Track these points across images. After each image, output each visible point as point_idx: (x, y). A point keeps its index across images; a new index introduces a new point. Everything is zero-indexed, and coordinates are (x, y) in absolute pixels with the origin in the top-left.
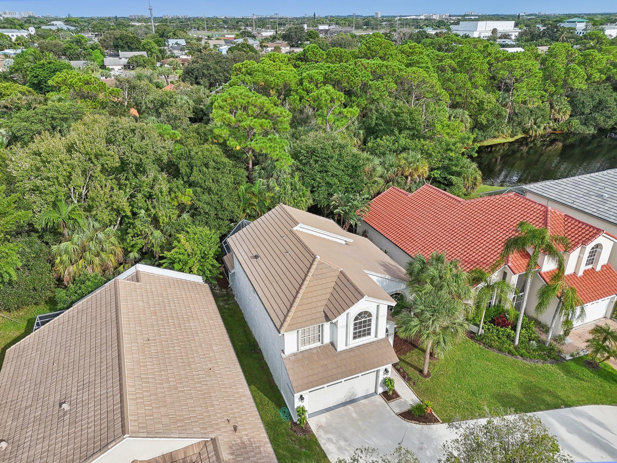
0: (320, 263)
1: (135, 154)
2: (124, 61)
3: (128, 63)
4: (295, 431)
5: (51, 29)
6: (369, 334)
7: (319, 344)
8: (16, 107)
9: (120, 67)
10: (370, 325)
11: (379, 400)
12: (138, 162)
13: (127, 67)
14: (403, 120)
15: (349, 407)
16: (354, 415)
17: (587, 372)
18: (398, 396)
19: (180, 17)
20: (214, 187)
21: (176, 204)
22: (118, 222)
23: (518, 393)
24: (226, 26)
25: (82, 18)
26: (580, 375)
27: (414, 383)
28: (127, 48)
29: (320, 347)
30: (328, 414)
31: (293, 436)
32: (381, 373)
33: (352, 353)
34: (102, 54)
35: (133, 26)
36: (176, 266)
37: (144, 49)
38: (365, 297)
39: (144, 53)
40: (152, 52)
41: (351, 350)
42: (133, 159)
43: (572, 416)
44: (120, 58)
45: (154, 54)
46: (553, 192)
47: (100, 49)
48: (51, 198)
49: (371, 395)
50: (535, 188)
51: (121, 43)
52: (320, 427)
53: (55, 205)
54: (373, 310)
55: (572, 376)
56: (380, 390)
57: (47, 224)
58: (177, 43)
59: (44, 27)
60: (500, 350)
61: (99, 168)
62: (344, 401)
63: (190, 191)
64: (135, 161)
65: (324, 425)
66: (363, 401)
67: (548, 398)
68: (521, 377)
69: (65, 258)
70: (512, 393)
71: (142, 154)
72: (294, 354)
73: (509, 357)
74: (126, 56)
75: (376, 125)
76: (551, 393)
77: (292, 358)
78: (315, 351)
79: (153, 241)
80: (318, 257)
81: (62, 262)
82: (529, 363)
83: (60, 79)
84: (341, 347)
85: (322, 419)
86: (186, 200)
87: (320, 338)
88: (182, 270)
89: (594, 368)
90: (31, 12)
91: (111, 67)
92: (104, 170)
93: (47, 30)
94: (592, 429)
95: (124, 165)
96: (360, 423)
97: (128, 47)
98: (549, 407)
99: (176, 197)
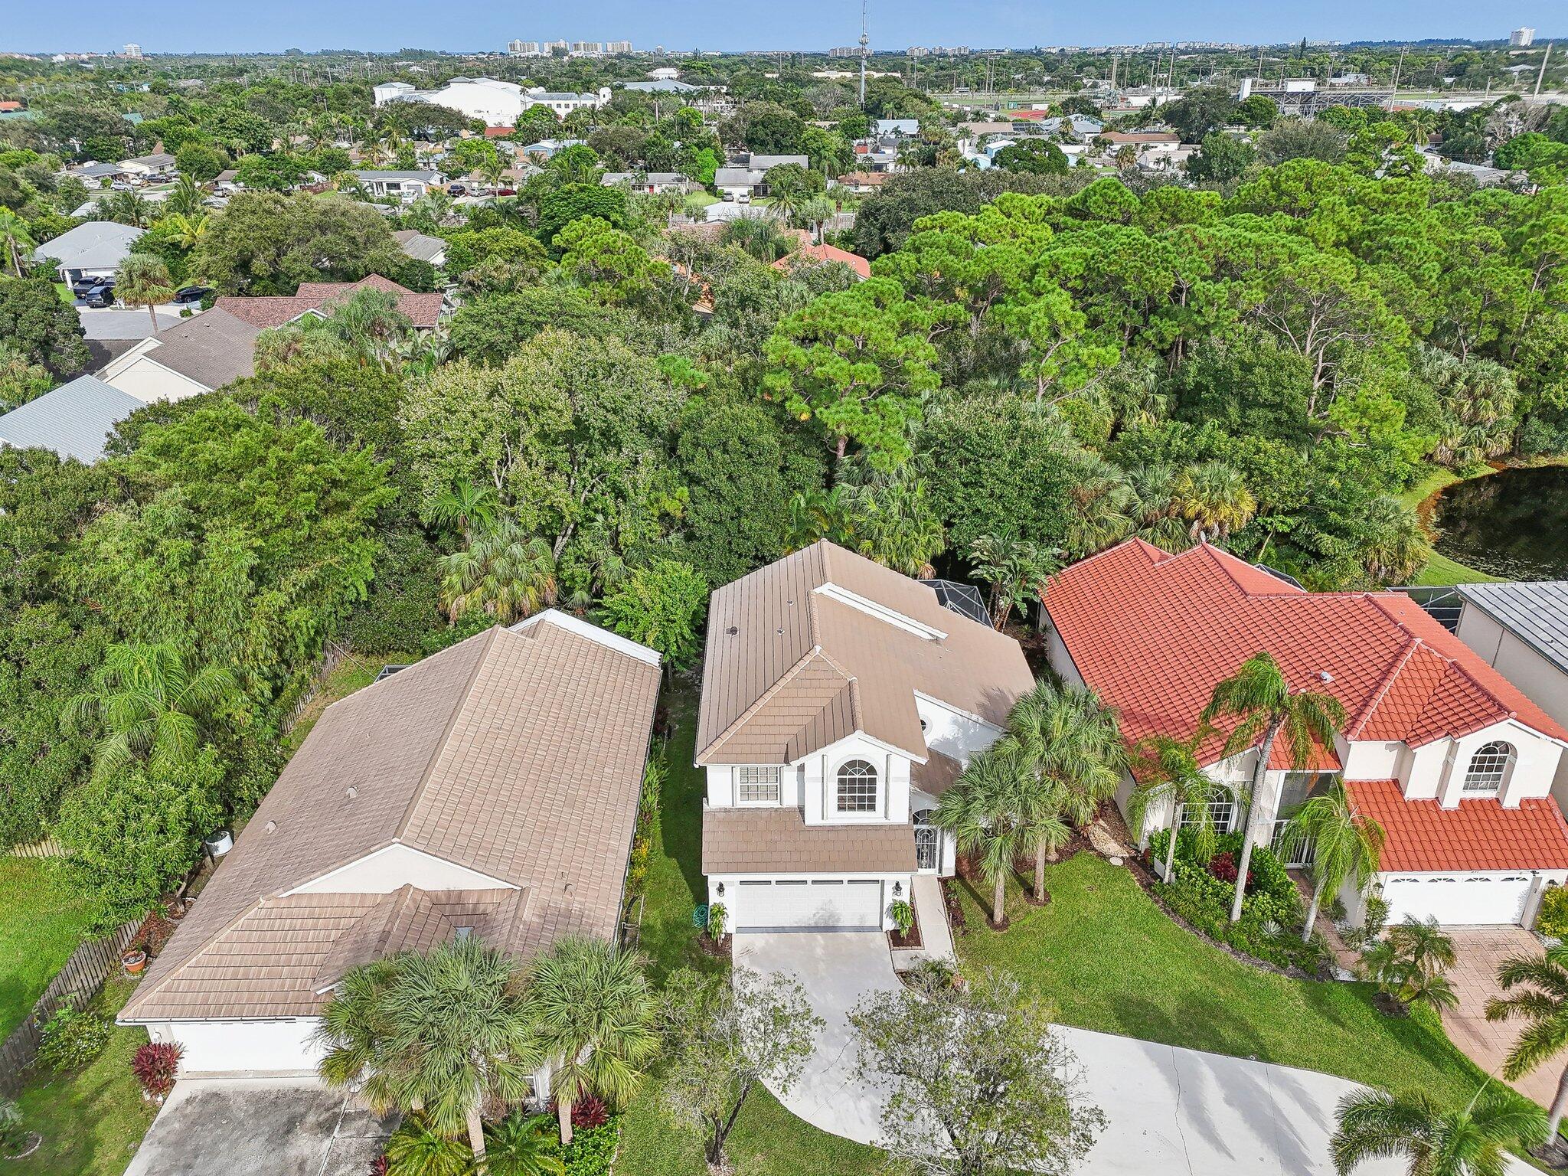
0: (817, 660)
1: (602, 412)
2: (757, 176)
3: (764, 181)
4: (702, 946)
5: (642, 92)
6: (872, 808)
7: (776, 804)
8: (489, 284)
9: (745, 191)
10: (873, 790)
11: (882, 941)
12: (604, 425)
13: (760, 190)
14: (1253, 385)
15: (818, 936)
16: (819, 951)
17: (1365, 1014)
18: (918, 943)
19: (949, 51)
20: (726, 488)
21: (657, 513)
22: (569, 532)
23: (1169, 1006)
24: (1046, 79)
25: (725, 56)
26: (1344, 1015)
27: (965, 932)
28: (771, 146)
29: (777, 810)
30: (773, 938)
31: (696, 951)
32: (889, 889)
33: (831, 835)
34: (717, 157)
35: (818, 82)
36: (620, 626)
37: (805, 150)
38: (859, 733)
39: (802, 160)
40: (821, 158)
41: (833, 829)
42: (596, 421)
43: (1261, 1081)
44: (750, 171)
45: (825, 163)
46: (1520, 608)
47: (715, 148)
48: (448, 474)
49: (872, 929)
50: (1484, 592)
51: (761, 133)
52: (748, 952)
53: (455, 488)
54: (879, 765)
55: (1322, 1013)
56: (889, 925)
57: (437, 518)
58: (896, 131)
59: (632, 86)
60: (1191, 923)
61: (536, 428)
62: (812, 923)
63: (683, 492)
64: (599, 424)
65: (756, 950)
66: (848, 935)
67: (1228, 1034)
68: (1196, 981)
69: (455, 579)
70: (1157, 1002)
71: (615, 412)
72: (726, 811)
73: (1203, 942)
74: (764, 162)
75: (1198, 385)
76: (1242, 1027)
77: (721, 815)
78: (764, 814)
79: (607, 575)
80: (818, 648)
81: (451, 587)
82: (1242, 963)
83: (573, 234)
84: (812, 818)
85: (759, 941)
86: (673, 507)
87: (777, 793)
88: (628, 636)
89: (1390, 1011)
90: (626, 43)
91: (727, 190)
92: (543, 436)
93: (635, 92)
94: (1285, 1112)
95: (580, 431)
96: (822, 966)
97: (777, 143)
98: (1220, 1047)
99: (657, 500)
